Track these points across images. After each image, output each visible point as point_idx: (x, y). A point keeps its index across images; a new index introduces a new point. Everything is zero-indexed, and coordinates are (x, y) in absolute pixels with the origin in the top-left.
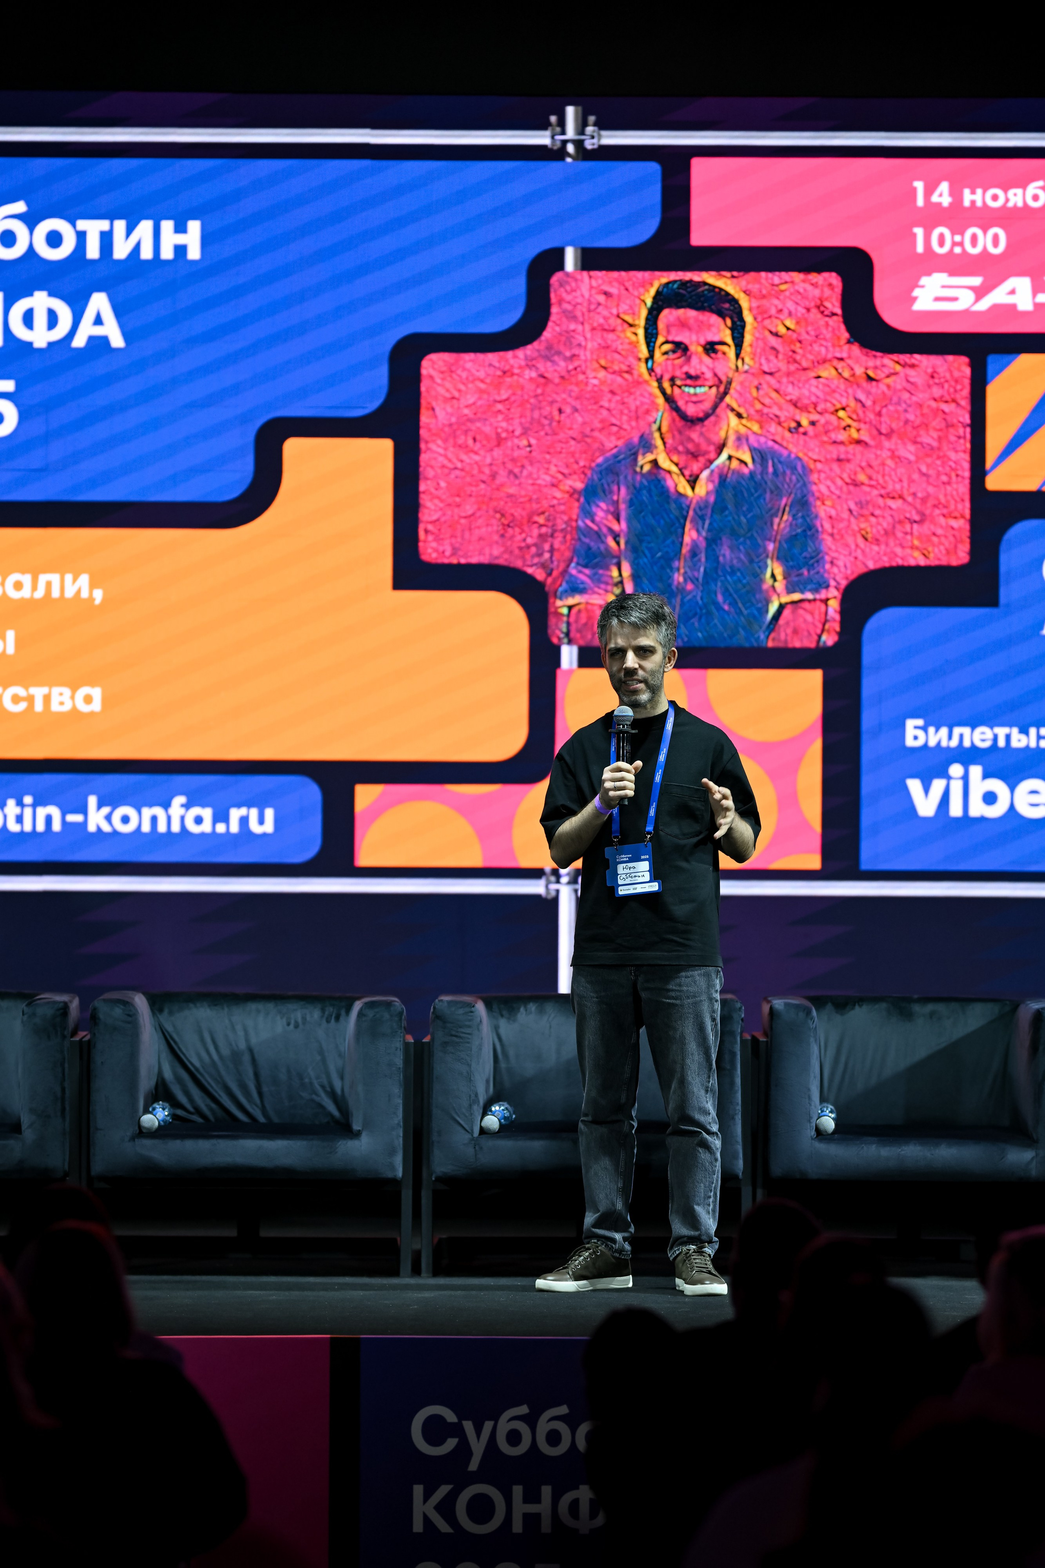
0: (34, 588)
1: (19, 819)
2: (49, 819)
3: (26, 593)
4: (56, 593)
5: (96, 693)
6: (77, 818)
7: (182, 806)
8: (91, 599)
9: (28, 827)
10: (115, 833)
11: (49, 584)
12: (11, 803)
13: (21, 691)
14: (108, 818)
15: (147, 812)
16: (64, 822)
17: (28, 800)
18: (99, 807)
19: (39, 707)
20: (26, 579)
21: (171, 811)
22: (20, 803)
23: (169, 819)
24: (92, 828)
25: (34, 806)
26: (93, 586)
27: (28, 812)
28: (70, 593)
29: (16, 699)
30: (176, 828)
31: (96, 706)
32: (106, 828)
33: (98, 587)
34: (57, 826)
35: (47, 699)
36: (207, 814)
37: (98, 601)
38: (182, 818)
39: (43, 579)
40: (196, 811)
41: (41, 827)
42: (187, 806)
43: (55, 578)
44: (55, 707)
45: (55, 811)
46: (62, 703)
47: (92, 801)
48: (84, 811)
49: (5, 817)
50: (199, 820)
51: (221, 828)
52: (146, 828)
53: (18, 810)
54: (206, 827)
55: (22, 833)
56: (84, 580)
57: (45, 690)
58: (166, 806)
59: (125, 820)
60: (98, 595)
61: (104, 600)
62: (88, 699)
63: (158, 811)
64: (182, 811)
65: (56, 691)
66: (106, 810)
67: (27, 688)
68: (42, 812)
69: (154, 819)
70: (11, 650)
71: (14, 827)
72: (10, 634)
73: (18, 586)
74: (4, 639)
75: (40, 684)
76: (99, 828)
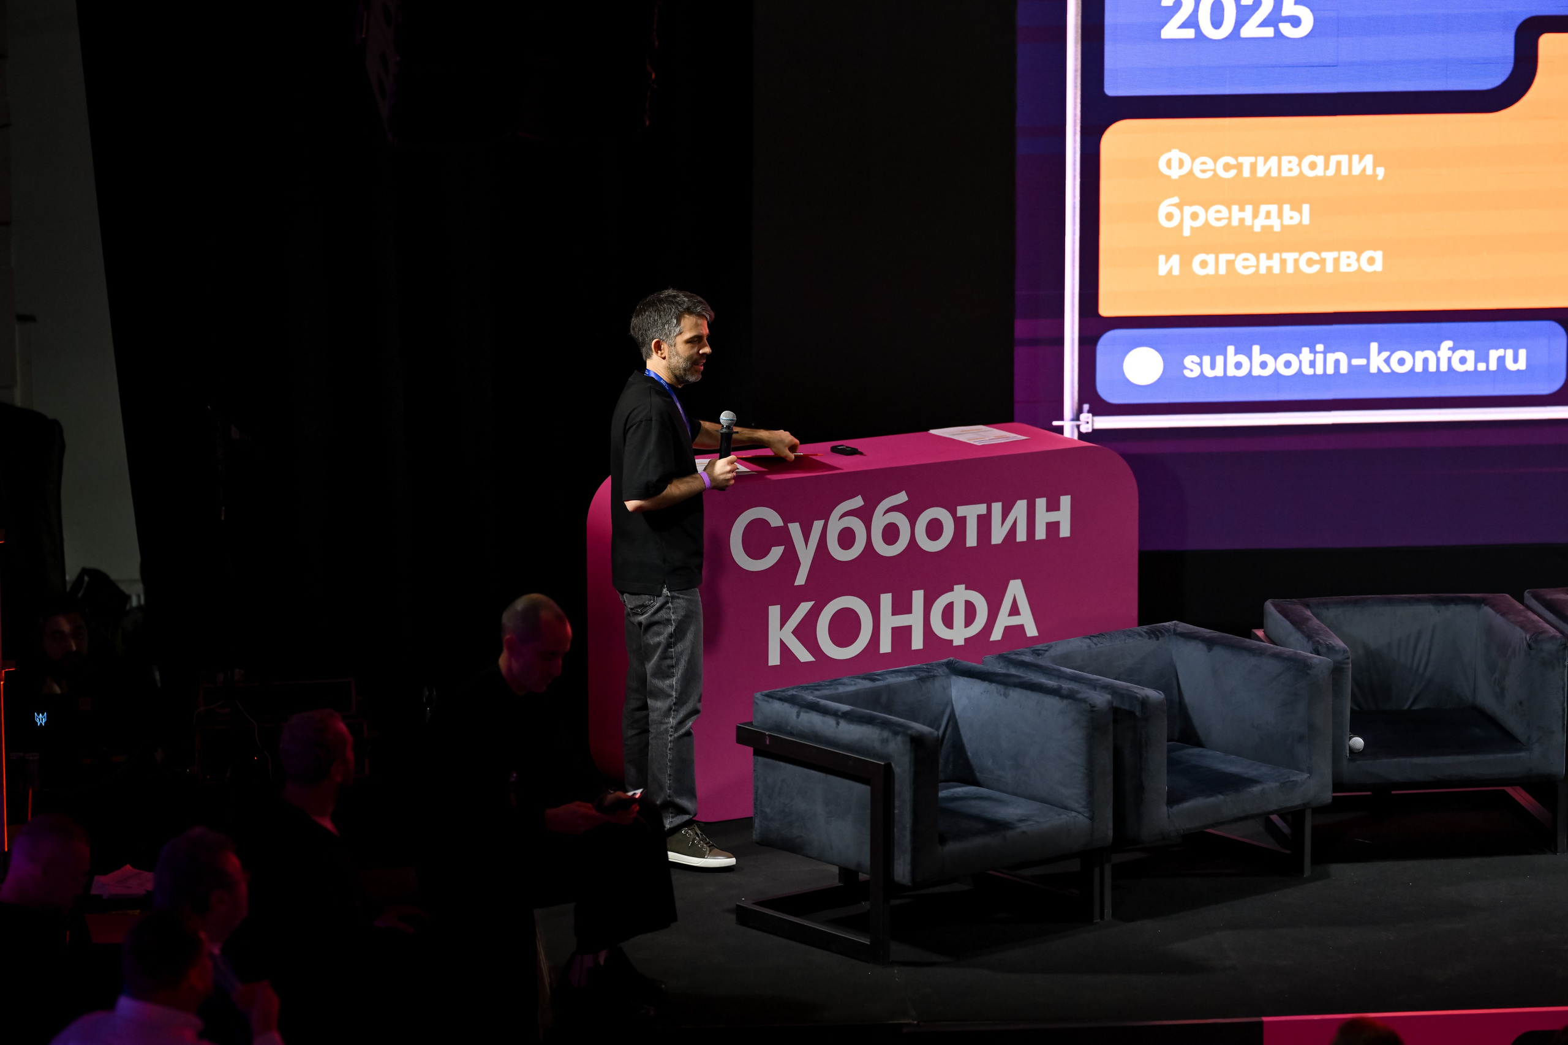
0: (1326, 167)
1: (1312, 364)
2: (1337, 363)
3: (1319, 171)
4: (1344, 171)
5: (1378, 255)
6: (1362, 362)
7: (1449, 349)
8: (1375, 175)
9: (1319, 371)
10: (1393, 373)
11: (1339, 164)
12: (1305, 350)
13: (1315, 256)
14: (1387, 361)
15: (1420, 355)
16: (1350, 366)
17: (1320, 347)
18: (1379, 353)
19: (1329, 268)
20: (1320, 160)
21: (1440, 354)
22: (1313, 351)
23: (1438, 359)
24: (1373, 370)
25: (1325, 353)
26: (1376, 164)
27: (1320, 358)
28: (1356, 171)
29: (1310, 262)
30: (1444, 368)
31: (1378, 267)
32: (1386, 369)
33: (1380, 166)
34: (1344, 369)
35: (1337, 261)
36: (1470, 355)
37: (1380, 178)
38: (1449, 359)
39: (1334, 159)
40: (1461, 353)
41: (1330, 370)
42: (1453, 349)
43: (1344, 159)
44: (1343, 268)
45: (1342, 356)
46: (1349, 265)
47: (1374, 346)
48: (1367, 357)
49: (1300, 362)
50: (1463, 361)
51: (1482, 367)
52: (1419, 368)
53: (1311, 357)
54: (1469, 366)
55: (1315, 376)
56: (1369, 159)
57: (1335, 254)
58: (1436, 350)
59: (1401, 362)
60: (1381, 172)
61: (1385, 175)
62: (1371, 261)
63: (1429, 353)
64: (1450, 352)
65: (1344, 254)
66: (1385, 354)
67: (1319, 253)
68: (1331, 357)
69: (1426, 361)
70: (1306, 221)
71: (1307, 371)
72: (1306, 208)
73: (1313, 166)
74: (1300, 212)
75: (1330, 249)
76: (1379, 369)
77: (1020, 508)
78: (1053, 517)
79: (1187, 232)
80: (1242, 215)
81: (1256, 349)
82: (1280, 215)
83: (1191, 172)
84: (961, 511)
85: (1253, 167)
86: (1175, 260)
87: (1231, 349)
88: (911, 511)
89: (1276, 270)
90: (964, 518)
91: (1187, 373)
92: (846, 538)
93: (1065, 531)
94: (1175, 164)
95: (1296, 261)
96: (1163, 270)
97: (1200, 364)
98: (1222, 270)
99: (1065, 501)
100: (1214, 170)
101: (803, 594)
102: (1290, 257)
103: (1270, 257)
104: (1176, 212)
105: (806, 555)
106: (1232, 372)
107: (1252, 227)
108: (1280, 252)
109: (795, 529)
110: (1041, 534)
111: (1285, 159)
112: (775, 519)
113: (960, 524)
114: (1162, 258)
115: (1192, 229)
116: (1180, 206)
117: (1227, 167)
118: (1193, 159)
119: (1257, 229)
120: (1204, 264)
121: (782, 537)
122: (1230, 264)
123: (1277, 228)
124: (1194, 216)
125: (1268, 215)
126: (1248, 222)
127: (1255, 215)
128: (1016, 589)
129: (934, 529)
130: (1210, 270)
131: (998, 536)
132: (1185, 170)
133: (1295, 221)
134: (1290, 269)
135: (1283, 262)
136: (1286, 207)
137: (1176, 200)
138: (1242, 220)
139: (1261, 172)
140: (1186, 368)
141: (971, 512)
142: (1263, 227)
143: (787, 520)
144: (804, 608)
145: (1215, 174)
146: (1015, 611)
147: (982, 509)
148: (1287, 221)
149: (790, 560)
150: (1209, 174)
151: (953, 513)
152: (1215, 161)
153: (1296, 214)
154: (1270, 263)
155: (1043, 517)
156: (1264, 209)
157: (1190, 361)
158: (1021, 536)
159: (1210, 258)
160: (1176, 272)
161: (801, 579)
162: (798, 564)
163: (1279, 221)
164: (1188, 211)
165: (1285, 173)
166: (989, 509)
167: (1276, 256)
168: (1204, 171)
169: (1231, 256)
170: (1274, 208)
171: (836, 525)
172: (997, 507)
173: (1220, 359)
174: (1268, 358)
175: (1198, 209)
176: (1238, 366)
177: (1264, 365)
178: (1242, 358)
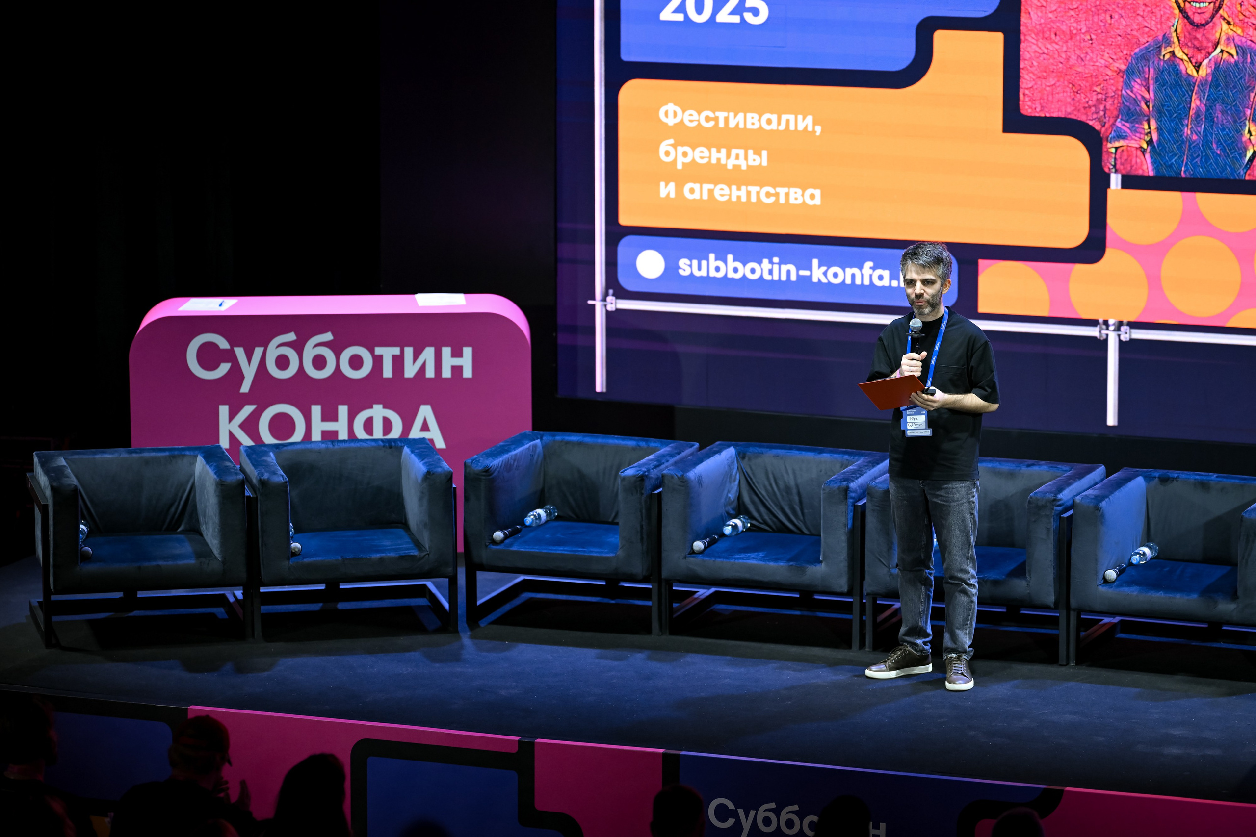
0: (779, 123)
1: (771, 272)
2: (789, 272)
3: (774, 126)
4: (792, 128)
5: (817, 193)
6: (807, 273)
7: (871, 268)
8: (814, 132)
9: (776, 278)
10: (829, 283)
11: (788, 121)
12: (765, 261)
13: (772, 190)
14: (825, 274)
15: (849, 271)
16: (798, 275)
17: (776, 260)
18: (819, 267)
19: (782, 200)
20: (774, 118)
21: (864, 271)
22: (771, 262)
23: (862, 275)
24: (815, 280)
25: (780, 264)
26: (815, 123)
27: (776, 267)
28: (801, 127)
29: (768, 195)
30: (867, 282)
31: (817, 201)
32: (824, 280)
33: (818, 125)
34: (793, 278)
35: (787, 195)
36: (886, 274)
37: (818, 134)
38: (871, 276)
39: (784, 117)
40: (879, 272)
41: (784, 278)
42: (873, 268)
43: (792, 117)
44: (792, 201)
45: (792, 268)
46: (796, 199)
47: (815, 262)
48: (810, 268)
49: (762, 269)
50: (881, 278)
51: (895, 284)
52: (848, 281)
53: (770, 266)
54: (885, 282)
55: (772, 280)
56: (810, 119)
57: (786, 190)
58: (861, 268)
59: (836, 275)
60: (818, 129)
61: (822, 132)
62: (812, 197)
63: (855, 270)
64: (871, 271)
65: (792, 190)
66: (824, 269)
67: (774, 188)
68: (784, 268)
69: (853, 276)
70: (765, 163)
71: (767, 277)
72: (764, 153)
73: (769, 122)
74: (760, 155)
75: (783, 186)
76: (819, 280)
77: (429, 353)
78: (457, 362)
79: (679, 166)
80: (719, 155)
81: (730, 257)
82: (746, 158)
83: (682, 121)
84: (378, 351)
85: (726, 119)
86: (672, 186)
87: (712, 256)
88: (337, 348)
89: (744, 199)
90: (381, 357)
91: (681, 272)
92: (282, 362)
93: (468, 373)
94: (671, 114)
95: (758, 193)
96: (663, 194)
97: (691, 266)
98: (705, 197)
99: (468, 351)
100: (698, 121)
101: (246, 399)
102: (754, 189)
103: (739, 189)
104: (671, 150)
105: (249, 372)
106: (713, 273)
107: (726, 165)
108: (747, 185)
109: (240, 352)
110: (447, 373)
111: (749, 115)
112: (223, 344)
113: (378, 361)
114: (662, 184)
115: (684, 164)
116: (674, 146)
117: (708, 119)
118: (684, 112)
119: (730, 167)
120: (692, 191)
121: (230, 356)
122: (711, 192)
123: (744, 167)
124: (685, 154)
125: (737, 157)
126: (723, 161)
127: (728, 156)
128: (425, 412)
129: (356, 362)
130: (696, 196)
131: (410, 371)
132: (678, 120)
133: (757, 163)
134: (754, 199)
135: (749, 193)
136: (750, 152)
137: (671, 141)
138: (719, 160)
139: (732, 124)
140: (680, 268)
141: (387, 353)
142: (734, 166)
143: (233, 344)
144: (248, 410)
145: (699, 124)
146: (425, 427)
147: (396, 351)
148: (751, 163)
149: (236, 374)
150: (695, 124)
151: (372, 352)
152: (699, 113)
153: (757, 158)
154: (739, 193)
155: (448, 361)
156: (734, 152)
157: (683, 263)
158: (430, 373)
159: (697, 187)
160: (672, 195)
161: (245, 388)
162: (242, 377)
163: (745, 162)
164: (681, 149)
165: (749, 126)
166: (402, 352)
167: (744, 188)
168: (691, 121)
169: (711, 186)
170: (741, 152)
171: (273, 351)
172: (409, 351)
173: (704, 263)
174: (739, 265)
175: (688, 149)
176: (718, 269)
177: (736, 270)
178: (720, 264)
